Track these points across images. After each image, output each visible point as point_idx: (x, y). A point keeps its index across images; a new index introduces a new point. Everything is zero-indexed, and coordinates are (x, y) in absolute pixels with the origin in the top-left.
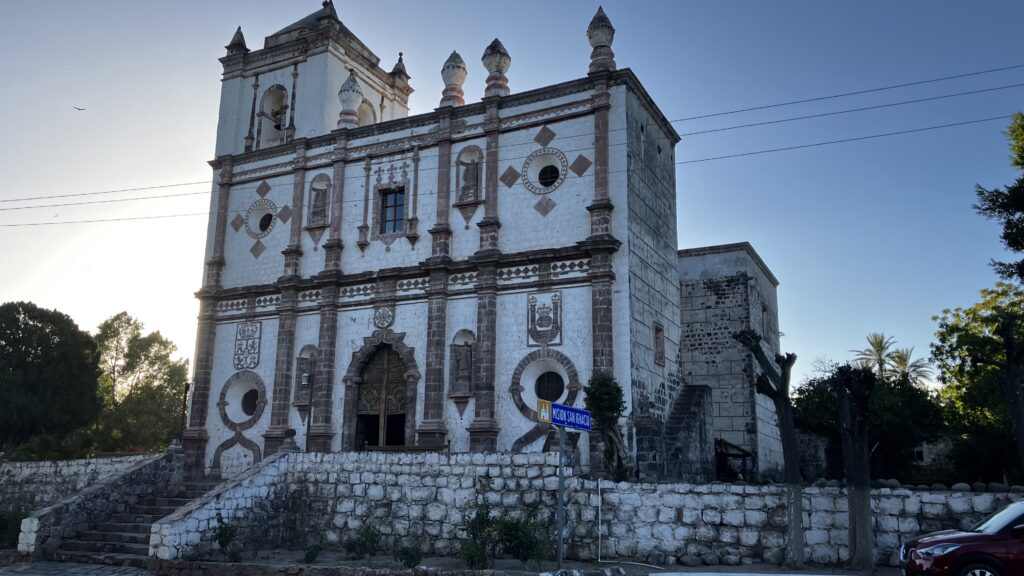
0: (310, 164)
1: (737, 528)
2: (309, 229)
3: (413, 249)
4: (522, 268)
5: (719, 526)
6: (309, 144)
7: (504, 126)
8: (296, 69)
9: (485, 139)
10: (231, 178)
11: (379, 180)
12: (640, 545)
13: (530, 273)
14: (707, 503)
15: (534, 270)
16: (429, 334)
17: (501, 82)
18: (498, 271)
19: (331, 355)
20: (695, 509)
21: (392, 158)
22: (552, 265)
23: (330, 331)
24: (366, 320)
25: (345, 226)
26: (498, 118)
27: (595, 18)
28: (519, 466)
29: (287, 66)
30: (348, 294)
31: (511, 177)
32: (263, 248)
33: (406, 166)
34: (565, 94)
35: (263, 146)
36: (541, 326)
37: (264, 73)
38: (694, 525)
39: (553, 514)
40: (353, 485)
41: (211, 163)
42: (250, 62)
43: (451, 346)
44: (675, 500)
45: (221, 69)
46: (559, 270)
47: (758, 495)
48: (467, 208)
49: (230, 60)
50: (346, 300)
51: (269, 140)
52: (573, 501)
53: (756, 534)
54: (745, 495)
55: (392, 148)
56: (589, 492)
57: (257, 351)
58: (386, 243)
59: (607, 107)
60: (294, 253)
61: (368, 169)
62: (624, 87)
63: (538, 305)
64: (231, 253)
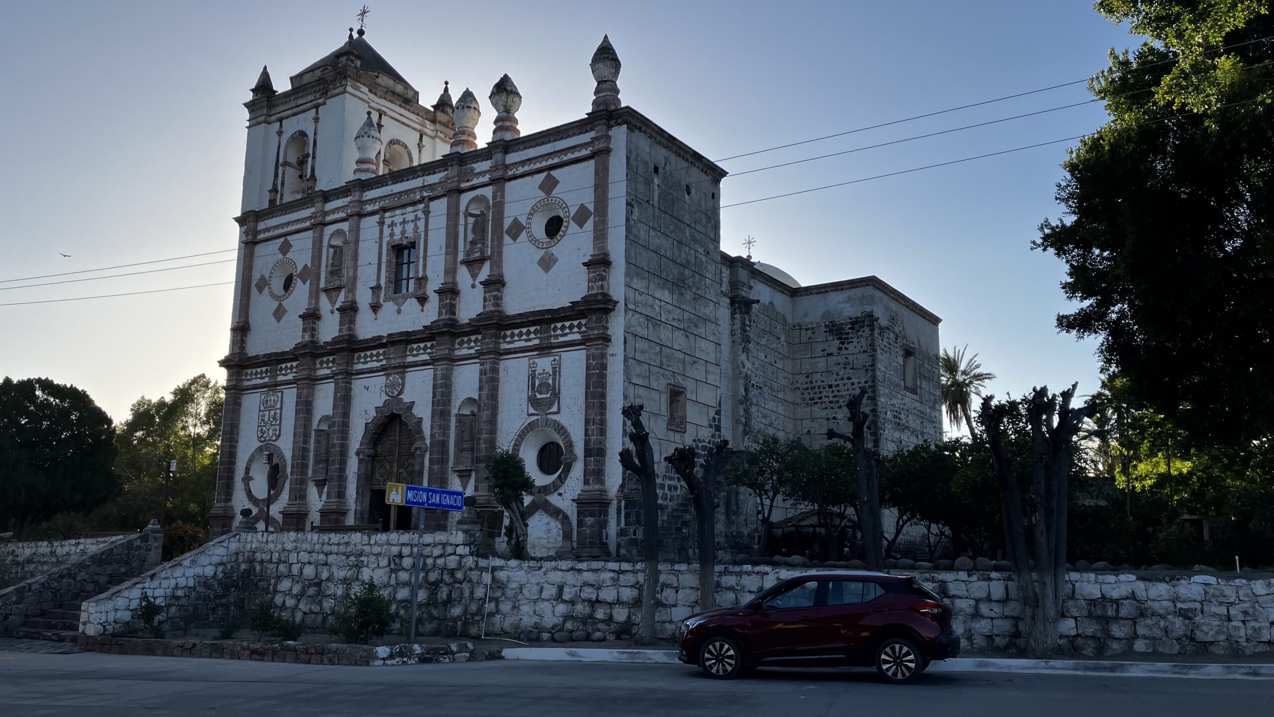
0: (329, 218)
1: (611, 604)
2: (326, 291)
3: (422, 310)
4: (524, 330)
5: (594, 603)
6: (327, 196)
7: (510, 173)
8: (317, 113)
9: (491, 187)
10: (256, 235)
11: (392, 235)
12: (522, 622)
13: (532, 336)
14: (586, 580)
15: (535, 332)
16: (433, 402)
17: (508, 124)
18: (502, 333)
19: (345, 427)
20: (575, 586)
21: (404, 211)
22: (553, 326)
23: (344, 400)
24: (379, 387)
25: (359, 285)
26: (504, 164)
27: (598, 50)
28: (426, 545)
29: (309, 109)
30: (362, 360)
31: (516, 230)
32: (285, 311)
33: (417, 219)
34: (568, 137)
35: (287, 198)
36: (541, 393)
37: (287, 117)
38: (572, 602)
39: (451, 592)
40: (291, 564)
41: (237, 220)
42: (275, 106)
43: (456, 415)
44: (557, 577)
45: (247, 115)
46: (559, 332)
47: (632, 572)
48: (473, 264)
49: (253, 105)
50: (360, 366)
51: (294, 192)
52: (467, 579)
53: (626, 610)
54: (621, 572)
55: (405, 199)
56: (482, 570)
57: (278, 422)
58: (398, 304)
59: (607, 151)
60: (312, 317)
61: (381, 223)
62: (625, 126)
63: (539, 370)
64: (255, 319)
